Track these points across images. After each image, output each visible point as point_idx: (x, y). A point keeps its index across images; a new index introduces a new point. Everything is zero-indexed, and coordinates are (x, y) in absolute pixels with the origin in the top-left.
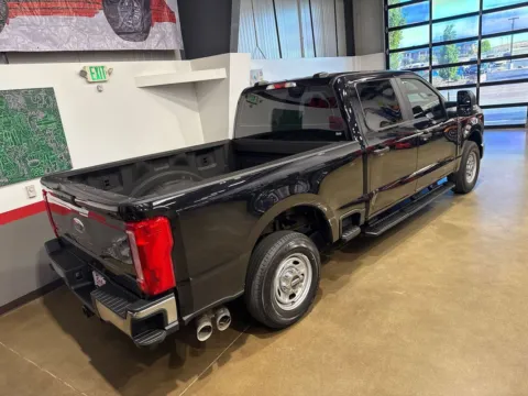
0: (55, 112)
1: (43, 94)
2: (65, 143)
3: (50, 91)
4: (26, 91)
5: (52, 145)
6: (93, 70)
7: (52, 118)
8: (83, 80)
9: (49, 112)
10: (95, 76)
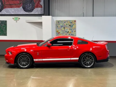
0: (6, 25)
1: (4, 22)
2: (6, 31)
3: (6, 21)
4: (2, 21)
5: (4, 30)
6: (15, 18)
7: (5, 26)
8: (13, 20)
9: (5, 25)
10: (15, 19)
